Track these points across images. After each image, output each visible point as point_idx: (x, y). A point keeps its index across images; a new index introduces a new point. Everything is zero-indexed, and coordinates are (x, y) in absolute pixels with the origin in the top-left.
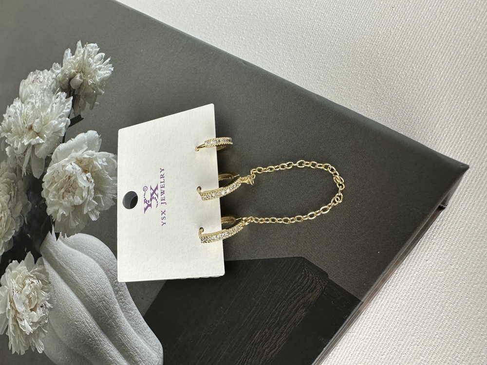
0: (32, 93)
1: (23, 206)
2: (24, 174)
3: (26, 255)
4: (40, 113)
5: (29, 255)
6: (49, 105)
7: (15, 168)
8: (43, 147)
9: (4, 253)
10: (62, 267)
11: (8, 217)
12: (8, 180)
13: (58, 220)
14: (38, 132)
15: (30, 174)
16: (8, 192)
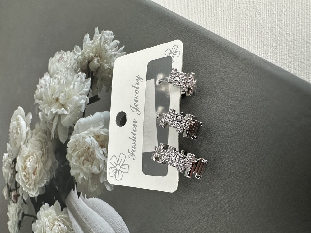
0: (58, 70)
1: (52, 163)
2: (53, 137)
3: (54, 202)
4: (64, 88)
5: (57, 202)
6: (72, 82)
7: (46, 130)
8: (67, 118)
9: (39, 196)
10: (83, 221)
11: (41, 168)
12: (41, 139)
13: (79, 182)
14: (63, 104)
15: (57, 138)
16: (41, 149)
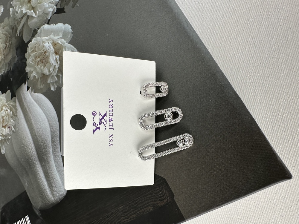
1: (12, 57)
2: (18, 35)
3: (7, 91)
5: (9, 91)
7: (13, 27)
8: (34, 20)
10: (26, 110)
11: (2, 60)
12: (7, 33)
13: (31, 78)
14: (33, 7)
15: (22, 36)
16: (5, 42)
